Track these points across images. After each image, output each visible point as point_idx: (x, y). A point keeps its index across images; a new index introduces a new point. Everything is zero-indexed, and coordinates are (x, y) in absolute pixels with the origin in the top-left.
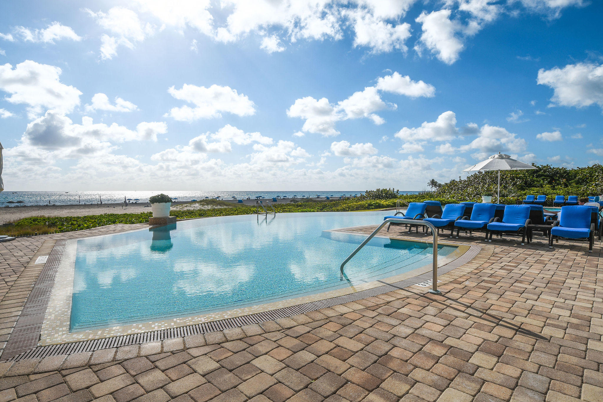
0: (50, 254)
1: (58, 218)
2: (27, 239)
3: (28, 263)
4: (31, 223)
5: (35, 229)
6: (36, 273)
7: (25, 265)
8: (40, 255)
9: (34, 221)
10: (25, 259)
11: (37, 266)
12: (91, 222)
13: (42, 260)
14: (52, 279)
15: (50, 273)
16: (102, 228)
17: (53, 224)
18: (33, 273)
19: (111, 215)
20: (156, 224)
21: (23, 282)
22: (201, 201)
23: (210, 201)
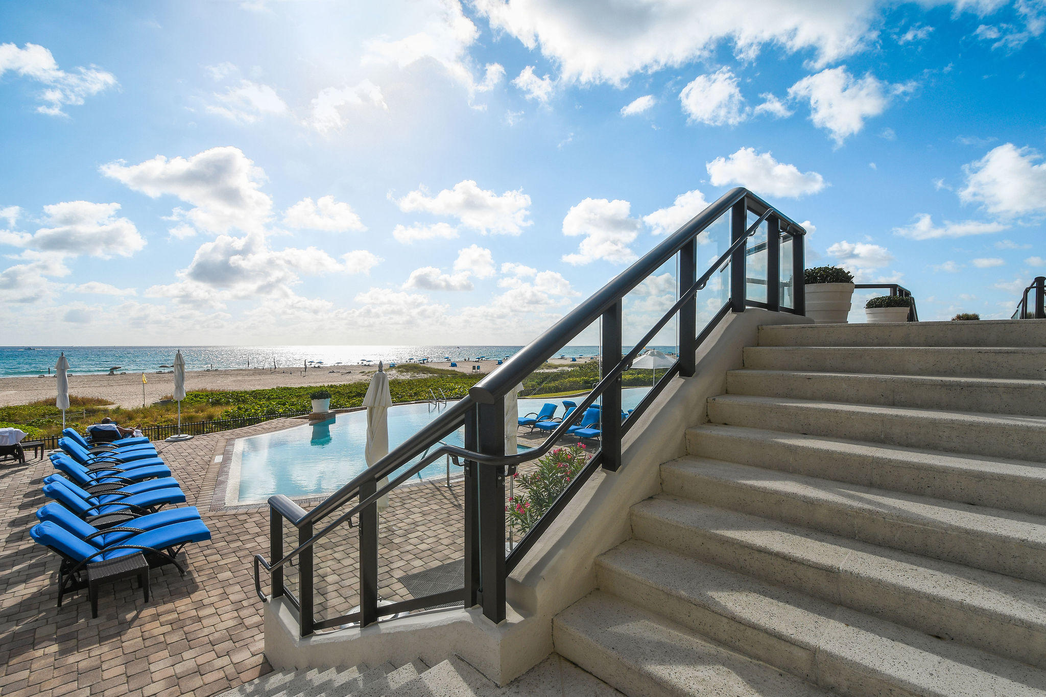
0: (223, 454)
1: (222, 394)
2: (202, 437)
3: (210, 461)
4: (192, 399)
5: (199, 410)
6: (216, 470)
7: (208, 463)
8: (216, 455)
9: (195, 397)
10: (207, 458)
11: (216, 464)
12: (259, 405)
13: (218, 459)
14: (227, 473)
15: (225, 469)
16: (266, 424)
17: (217, 401)
18: (215, 469)
19: (285, 389)
20: (315, 419)
21: (210, 475)
22: (399, 367)
23: (410, 367)
